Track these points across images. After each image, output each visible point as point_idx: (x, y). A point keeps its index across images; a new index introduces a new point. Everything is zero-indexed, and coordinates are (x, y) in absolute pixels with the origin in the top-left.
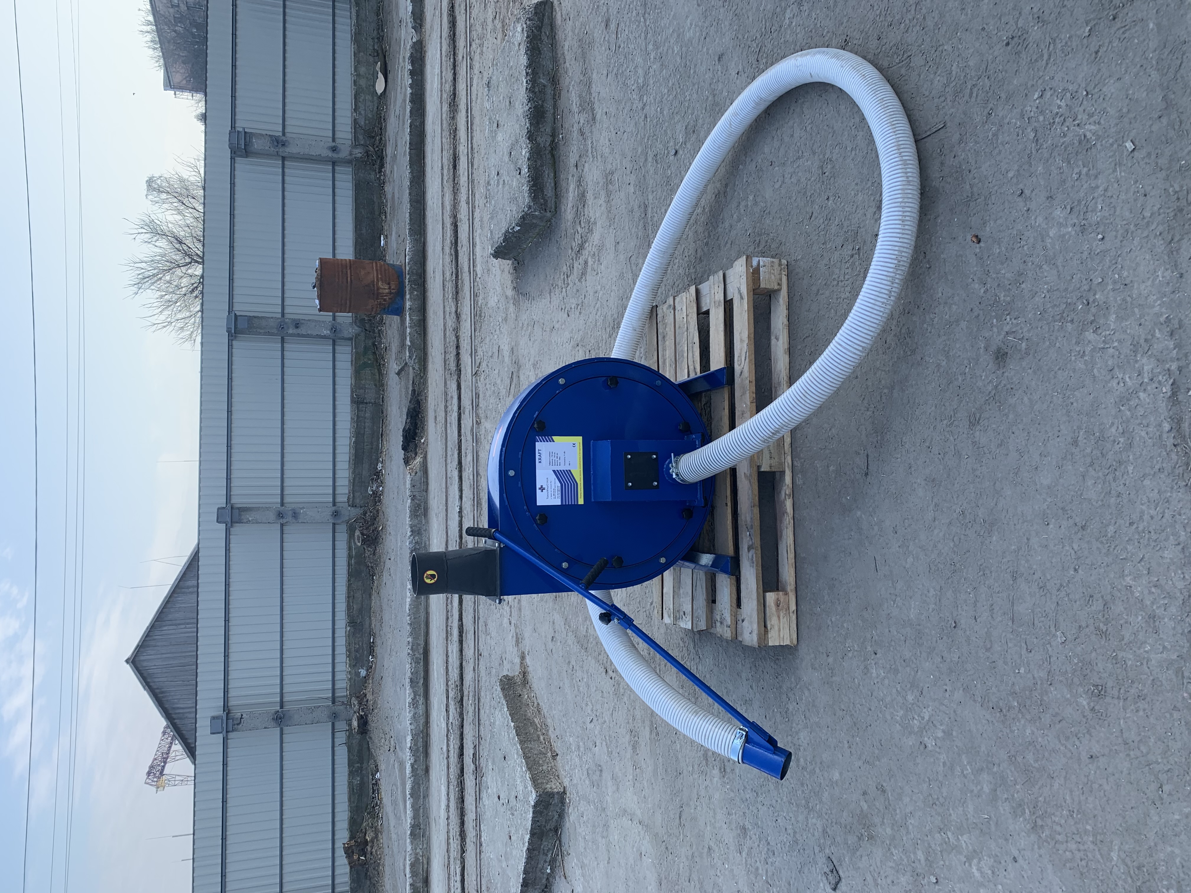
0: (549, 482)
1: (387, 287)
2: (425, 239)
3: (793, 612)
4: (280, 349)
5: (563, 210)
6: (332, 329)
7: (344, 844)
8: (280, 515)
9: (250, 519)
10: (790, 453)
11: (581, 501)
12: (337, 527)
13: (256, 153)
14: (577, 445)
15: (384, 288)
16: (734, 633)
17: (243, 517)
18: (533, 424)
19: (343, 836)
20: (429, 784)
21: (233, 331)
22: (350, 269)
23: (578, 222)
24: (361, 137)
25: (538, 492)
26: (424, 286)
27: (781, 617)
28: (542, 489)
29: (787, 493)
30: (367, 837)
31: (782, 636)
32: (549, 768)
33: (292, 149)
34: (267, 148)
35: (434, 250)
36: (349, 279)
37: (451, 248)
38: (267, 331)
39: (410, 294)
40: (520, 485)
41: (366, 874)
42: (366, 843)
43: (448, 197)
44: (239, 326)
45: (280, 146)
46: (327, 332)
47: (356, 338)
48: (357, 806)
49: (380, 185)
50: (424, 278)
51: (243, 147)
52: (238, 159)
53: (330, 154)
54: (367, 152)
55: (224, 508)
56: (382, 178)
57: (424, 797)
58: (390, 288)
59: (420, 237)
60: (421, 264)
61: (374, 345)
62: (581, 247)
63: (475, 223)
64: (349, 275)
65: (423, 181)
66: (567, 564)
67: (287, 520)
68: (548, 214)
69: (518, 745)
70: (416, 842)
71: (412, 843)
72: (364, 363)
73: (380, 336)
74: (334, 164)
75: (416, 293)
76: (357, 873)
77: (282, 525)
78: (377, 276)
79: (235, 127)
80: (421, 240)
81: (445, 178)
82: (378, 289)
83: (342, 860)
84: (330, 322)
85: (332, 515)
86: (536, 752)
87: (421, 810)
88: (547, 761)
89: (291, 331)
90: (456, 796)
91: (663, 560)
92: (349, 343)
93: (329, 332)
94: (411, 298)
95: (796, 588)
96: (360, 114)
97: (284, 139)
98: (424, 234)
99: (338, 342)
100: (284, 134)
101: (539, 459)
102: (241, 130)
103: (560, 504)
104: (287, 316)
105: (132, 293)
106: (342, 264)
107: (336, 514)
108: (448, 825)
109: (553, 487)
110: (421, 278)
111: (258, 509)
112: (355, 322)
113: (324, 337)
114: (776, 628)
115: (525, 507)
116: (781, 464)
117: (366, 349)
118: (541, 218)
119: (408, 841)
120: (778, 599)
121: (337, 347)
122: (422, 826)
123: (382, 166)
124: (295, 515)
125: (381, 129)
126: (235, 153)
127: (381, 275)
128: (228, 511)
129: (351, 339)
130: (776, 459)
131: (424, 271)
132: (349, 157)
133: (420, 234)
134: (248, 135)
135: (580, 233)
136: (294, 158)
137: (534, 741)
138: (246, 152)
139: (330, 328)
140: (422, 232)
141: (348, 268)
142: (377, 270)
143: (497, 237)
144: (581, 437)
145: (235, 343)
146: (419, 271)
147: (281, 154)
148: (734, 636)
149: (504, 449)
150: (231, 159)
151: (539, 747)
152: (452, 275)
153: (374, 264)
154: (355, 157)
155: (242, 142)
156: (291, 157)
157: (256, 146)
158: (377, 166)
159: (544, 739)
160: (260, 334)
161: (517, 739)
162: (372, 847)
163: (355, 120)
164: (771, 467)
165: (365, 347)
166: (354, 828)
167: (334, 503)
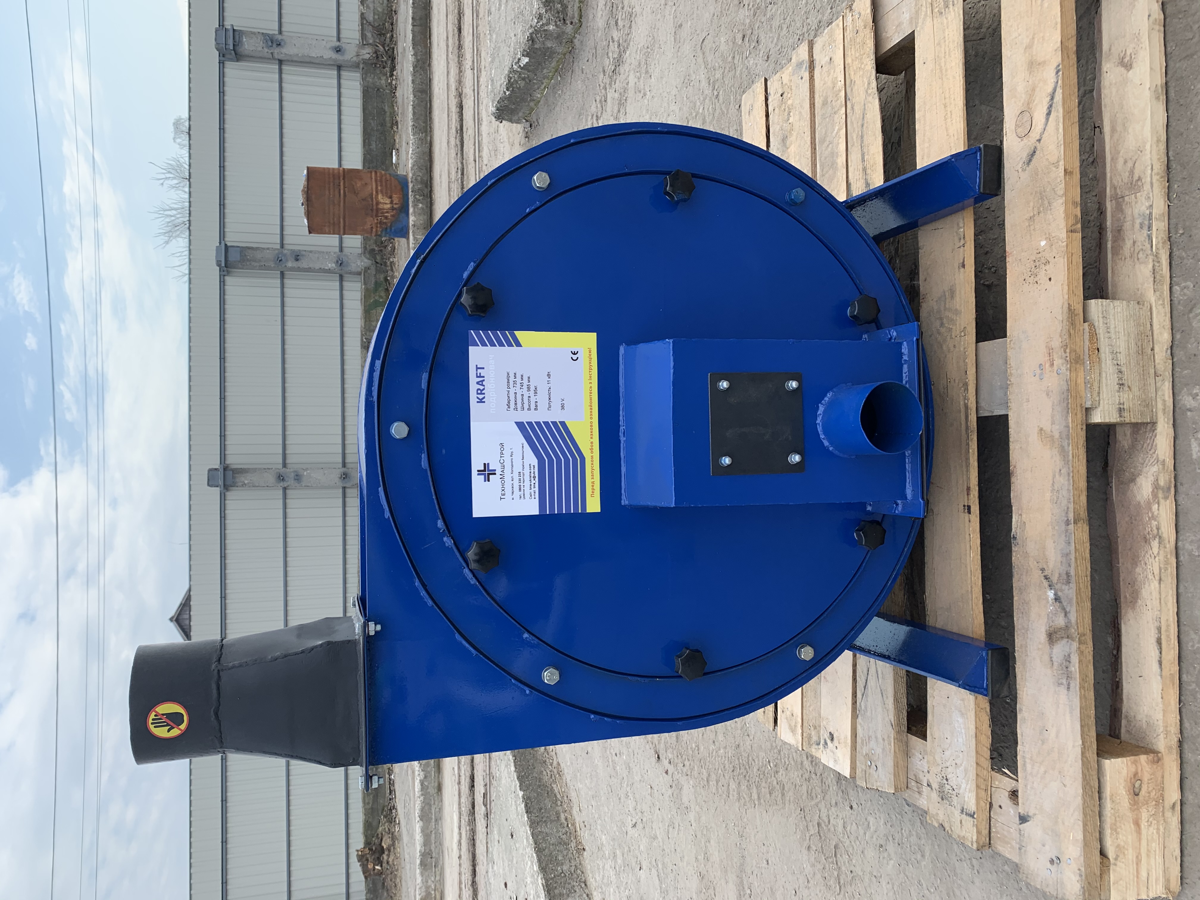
0: (507, 453)
1: (388, 201)
2: (431, 137)
3: (1173, 807)
4: (279, 285)
5: (591, 16)
6: (337, 262)
7: (357, 851)
8: (281, 478)
9: (246, 482)
10: (1168, 374)
11: (594, 505)
12: (348, 491)
13: (248, 56)
14: (583, 356)
15: (385, 203)
16: (985, 832)
17: (237, 480)
18: (460, 295)
19: (358, 842)
20: (442, 805)
21: (223, 265)
22: (344, 179)
23: (613, 22)
24: (369, 35)
25: (477, 480)
26: (431, 197)
27: (1144, 824)
28: (487, 472)
29: (1162, 483)
30: (383, 844)
31: (1144, 874)
32: (573, 869)
33: (287, 51)
34: (260, 49)
35: (440, 148)
36: (342, 192)
37: (456, 138)
38: (263, 264)
39: (415, 206)
40: (424, 463)
41: (383, 883)
42: (382, 851)
43: (454, 71)
44: (231, 259)
45: (275, 45)
46: (331, 265)
47: (365, 271)
48: (372, 808)
49: (391, 91)
50: (431, 187)
51: (232, 48)
52: (228, 64)
53: (334, 56)
54: (376, 52)
55: (216, 469)
56: (394, 82)
57: (436, 820)
58: (392, 203)
59: (426, 135)
60: (426, 169)
61: (386, 280)
62: (619, 62)
63: (480, 93)
64: (342, 187)
65: (430, 65)
66: (557, 673)
67: (289, 483)
68: (569, 29)
69: (528, 828)
70: (427, 873)
71: (422, 874)
72: (376, 301)
73: (392, 270)
74: (339, 68)
75: (420, 205)
76: (374, 883)
77: (285, 489)
78: (377, 188)
79: (223, 26)
80: (426, 139)
81: (450, 49)
82: (378, 203)
83: (356, 867)
84: (335, 253)
85: (341, 478)
86: (553, 841)
87: (433, 836)
88: (570, 855)
89: (290, 264)
90: (468, 835)
91: (807, 653)
92: (358, 278)
93: (334, 265)
94: (414, 212)
95: (1181, 743)
96: (368, 7)
97: (280, 37)
98: (431, 131)
99: (346, 277)
100: (280, 32)
101: (480, 392)
102: (229, 27)
103: (536, 512)
104: (286, 247)
105: (162, 242)
106: (334, 175)
107: (345, 476)
108: (460, 865)
109: (518, 468)
110: (426, 187)
111: (255, 470)
112: (365, 253)
113: (329, 271)
114: (1131, 854)
115: (440, 523)
116: (1148, 404)
117: (377, 285)
118: (559, 37)
119: (418, 871)
120: (1136, 777)
121: (345, 283)
122: (434, 855)
123: (393, 68)
124: (298, 478)
125: (392, 24)
126: (224, 56)
127: (381, 186)
128: (220, 474)
129: (359, 274)
130: (1135, 389)
131: (431, 178)
132: (355, 59)
133: (426, 132)
134: (237, 33)
135: (616, 39)
136: (292, 61)
137: (552, 821)
138: (236, 54)
139: (335, 260)
140: (429, 129)
141: (341, 178)
142: (376, 181)
143: (499, 83)
144: (594, 335)
145: (228, 279)
146: (425, 179)
147: (276, 56)
148: (985, 840)
149: (378, 363)
150: (220, 63)
151: (558, 831)
152: (457, 172)
153: (373, 174)
154: (363, 59)
155: (230, 42)
156: (288, 61)
157: (246, 47)
158: (388, 69)
159: (566, 819)
160: (254, 268)
161: (526, 819)
162: (389, 855)
163: (362, 14)
164: (1120, 410)
165: (376, 283)
166: (369, 832)
167: (344, 464)
